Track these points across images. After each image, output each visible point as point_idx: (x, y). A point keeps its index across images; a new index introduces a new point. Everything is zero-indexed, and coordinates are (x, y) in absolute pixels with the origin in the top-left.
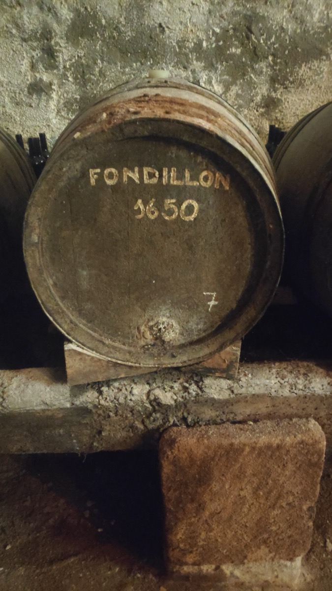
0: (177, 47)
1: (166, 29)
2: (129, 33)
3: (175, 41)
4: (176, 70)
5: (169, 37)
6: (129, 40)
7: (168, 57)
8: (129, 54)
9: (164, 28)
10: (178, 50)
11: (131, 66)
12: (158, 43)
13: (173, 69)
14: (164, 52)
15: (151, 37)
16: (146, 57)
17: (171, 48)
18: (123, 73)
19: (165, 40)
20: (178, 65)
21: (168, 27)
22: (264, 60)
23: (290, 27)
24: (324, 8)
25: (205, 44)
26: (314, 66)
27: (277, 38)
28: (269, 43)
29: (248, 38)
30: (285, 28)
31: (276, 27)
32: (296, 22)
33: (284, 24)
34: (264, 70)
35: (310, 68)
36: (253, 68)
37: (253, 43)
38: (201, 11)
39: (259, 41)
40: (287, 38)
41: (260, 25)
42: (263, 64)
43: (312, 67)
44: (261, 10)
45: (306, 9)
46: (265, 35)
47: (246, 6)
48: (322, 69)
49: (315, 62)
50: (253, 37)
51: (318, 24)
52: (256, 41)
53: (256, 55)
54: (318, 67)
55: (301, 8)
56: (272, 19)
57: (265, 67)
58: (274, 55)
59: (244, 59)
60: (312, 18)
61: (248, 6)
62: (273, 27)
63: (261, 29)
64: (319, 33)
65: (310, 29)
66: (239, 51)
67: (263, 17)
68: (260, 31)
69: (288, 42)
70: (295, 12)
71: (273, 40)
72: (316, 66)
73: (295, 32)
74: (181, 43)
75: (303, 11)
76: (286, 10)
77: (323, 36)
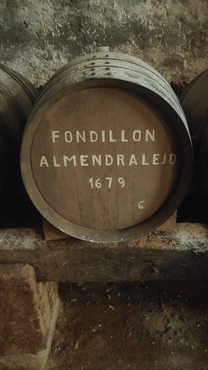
0: (37, 36)
1: (29, 25)
2: (7, 27)
3: (35, 32)
4: (37, 49)
5: (31, 30)
6: (7, 31)
7: (32, 42)
8: (8, 40)
9: (27, 24)
10: (37, 37)
11: (10, 47)
12: (25, 33)
13: (36, 49)
14: (29, 39)
15: (20, 30)
16: (18, 42)
17: (33, 37)
18: (5, 51)
19: (29, 32)
20: (38, 47)
21: (29, 24)
22: (91, 44)
23: (105, 24)
24: (125, 13)
25: (53, 34)
26: (122, 48)
27: (98, 31)
28: (93, 34)
29: (80, 31)
30: (101, 24)
31: (96, 24)
32: (108, 21)
33: (101, 22)
34: (92, 50)
35: (120, 49)
36: (85, 49)
37: (83, 34)
38: (49, 14)
39: (86, 32)
40: (103, 30)
41: (86, 22)
42: (90, 47)
43: (121, 49)
44: (86, 14)
45: (113, 13)
46: (90, 29)
47: (77, 11)
48: (127, 50)
49: (123, 45)
50: (83, 30)
51: (122, 22)
52: (85, 32)
53: (86, 41)
54: (125, 48)
55: (110, 13)
56: (93, 19)
57: (92, 49)
58: (97, 41)
59: (78, 44)
60: (118, 18)
61: (78, 11)
62: (94, 24)
63: (87, 25)
64: (123, 28)
65: (117, 25)
66: (75, 38)
67: (87, 18)
68: (86, 27)
69: (104, 33)
70: (106, 15)
71: (95, 32)
72: (124, 48)
73: (108, 27)
74: (39, 33)
75: (111, 15)
76: (101, 14)
77: (126, 29)
